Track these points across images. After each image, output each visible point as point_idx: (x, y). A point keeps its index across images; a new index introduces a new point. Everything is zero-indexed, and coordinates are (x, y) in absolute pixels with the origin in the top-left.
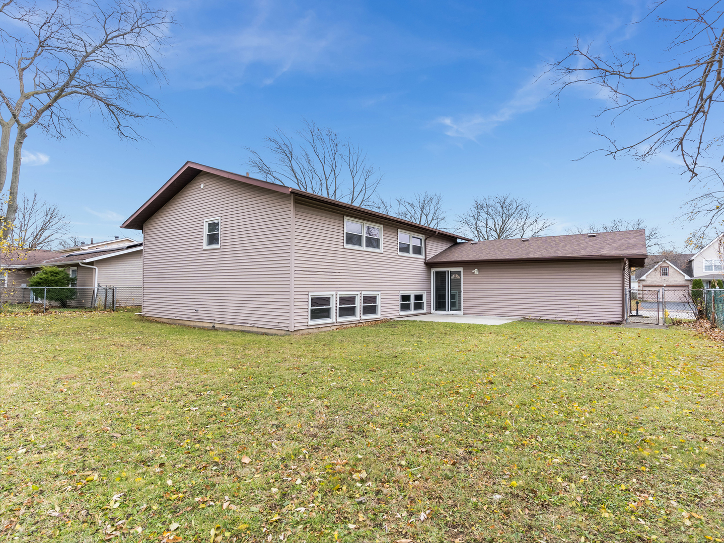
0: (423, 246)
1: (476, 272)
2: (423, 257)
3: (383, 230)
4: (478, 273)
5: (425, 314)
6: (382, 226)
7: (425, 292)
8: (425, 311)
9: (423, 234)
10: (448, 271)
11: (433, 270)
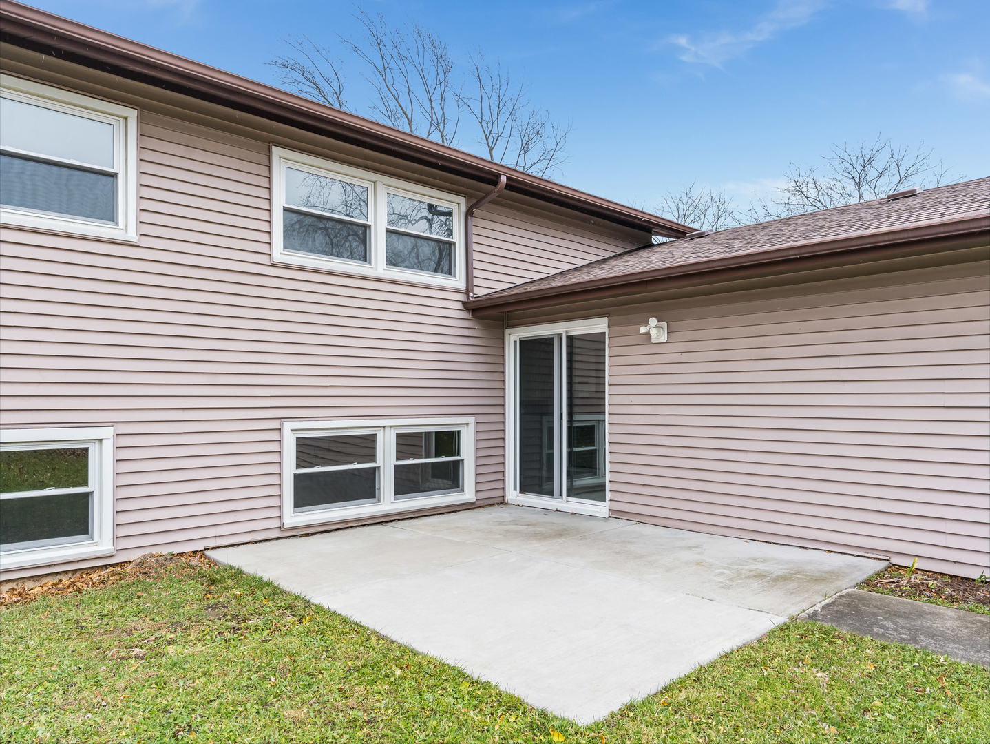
0: (458, 237)
1: (653, 332)
2: (459, 282)
3: (141, 135)
4: (664, 338)
5: (469, 506)
6: (132, 114)
7: (472, 420)
8: (468, 493)
9: (457, 193)
10: (560, 336)
11: (514, 336)
